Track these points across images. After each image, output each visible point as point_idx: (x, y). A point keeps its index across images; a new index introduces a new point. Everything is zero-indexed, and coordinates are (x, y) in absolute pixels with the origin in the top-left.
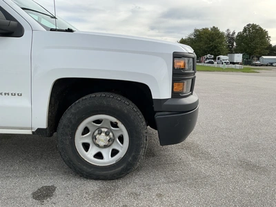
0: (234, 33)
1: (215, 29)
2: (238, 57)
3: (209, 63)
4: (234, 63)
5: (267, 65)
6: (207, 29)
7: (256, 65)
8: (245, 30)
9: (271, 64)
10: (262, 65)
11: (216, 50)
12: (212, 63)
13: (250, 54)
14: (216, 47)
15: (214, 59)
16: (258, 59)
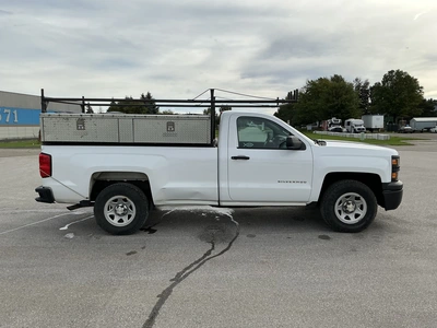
0: (367, 84)
1: (337, 79)
2: (378, 121)
3: (335, 130)
4: (371, 130)
5: (422, 132)
6: (326, 80)
7: (405, 132)
8: (386, 78)
9: (428, 130)
10: (414, 132)
11: (343, 111)
12: (340, 131)
13: (395, 115)
14: (343, 107)
15: (342, 124)
16: (408, 123)
